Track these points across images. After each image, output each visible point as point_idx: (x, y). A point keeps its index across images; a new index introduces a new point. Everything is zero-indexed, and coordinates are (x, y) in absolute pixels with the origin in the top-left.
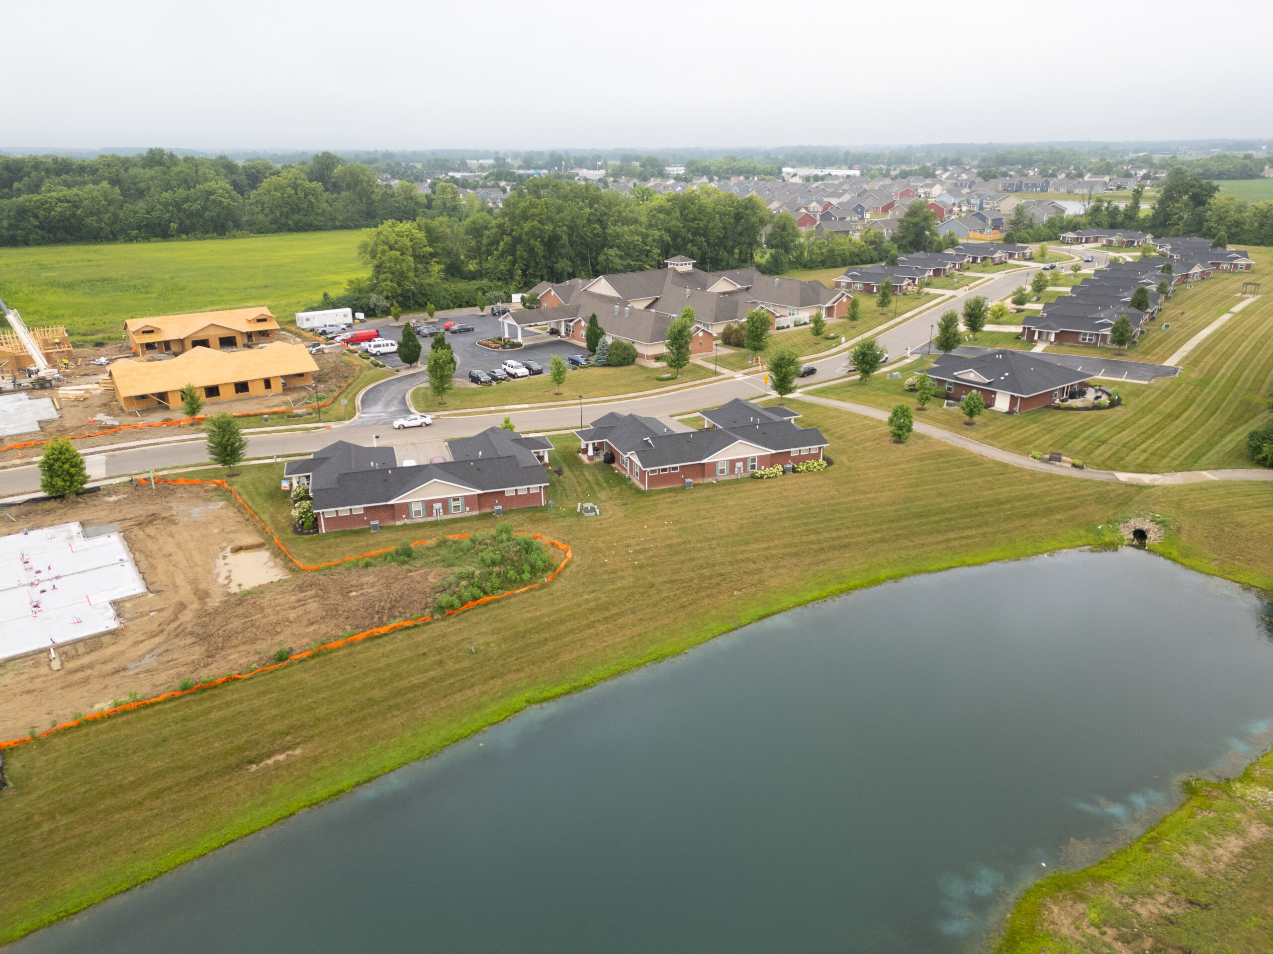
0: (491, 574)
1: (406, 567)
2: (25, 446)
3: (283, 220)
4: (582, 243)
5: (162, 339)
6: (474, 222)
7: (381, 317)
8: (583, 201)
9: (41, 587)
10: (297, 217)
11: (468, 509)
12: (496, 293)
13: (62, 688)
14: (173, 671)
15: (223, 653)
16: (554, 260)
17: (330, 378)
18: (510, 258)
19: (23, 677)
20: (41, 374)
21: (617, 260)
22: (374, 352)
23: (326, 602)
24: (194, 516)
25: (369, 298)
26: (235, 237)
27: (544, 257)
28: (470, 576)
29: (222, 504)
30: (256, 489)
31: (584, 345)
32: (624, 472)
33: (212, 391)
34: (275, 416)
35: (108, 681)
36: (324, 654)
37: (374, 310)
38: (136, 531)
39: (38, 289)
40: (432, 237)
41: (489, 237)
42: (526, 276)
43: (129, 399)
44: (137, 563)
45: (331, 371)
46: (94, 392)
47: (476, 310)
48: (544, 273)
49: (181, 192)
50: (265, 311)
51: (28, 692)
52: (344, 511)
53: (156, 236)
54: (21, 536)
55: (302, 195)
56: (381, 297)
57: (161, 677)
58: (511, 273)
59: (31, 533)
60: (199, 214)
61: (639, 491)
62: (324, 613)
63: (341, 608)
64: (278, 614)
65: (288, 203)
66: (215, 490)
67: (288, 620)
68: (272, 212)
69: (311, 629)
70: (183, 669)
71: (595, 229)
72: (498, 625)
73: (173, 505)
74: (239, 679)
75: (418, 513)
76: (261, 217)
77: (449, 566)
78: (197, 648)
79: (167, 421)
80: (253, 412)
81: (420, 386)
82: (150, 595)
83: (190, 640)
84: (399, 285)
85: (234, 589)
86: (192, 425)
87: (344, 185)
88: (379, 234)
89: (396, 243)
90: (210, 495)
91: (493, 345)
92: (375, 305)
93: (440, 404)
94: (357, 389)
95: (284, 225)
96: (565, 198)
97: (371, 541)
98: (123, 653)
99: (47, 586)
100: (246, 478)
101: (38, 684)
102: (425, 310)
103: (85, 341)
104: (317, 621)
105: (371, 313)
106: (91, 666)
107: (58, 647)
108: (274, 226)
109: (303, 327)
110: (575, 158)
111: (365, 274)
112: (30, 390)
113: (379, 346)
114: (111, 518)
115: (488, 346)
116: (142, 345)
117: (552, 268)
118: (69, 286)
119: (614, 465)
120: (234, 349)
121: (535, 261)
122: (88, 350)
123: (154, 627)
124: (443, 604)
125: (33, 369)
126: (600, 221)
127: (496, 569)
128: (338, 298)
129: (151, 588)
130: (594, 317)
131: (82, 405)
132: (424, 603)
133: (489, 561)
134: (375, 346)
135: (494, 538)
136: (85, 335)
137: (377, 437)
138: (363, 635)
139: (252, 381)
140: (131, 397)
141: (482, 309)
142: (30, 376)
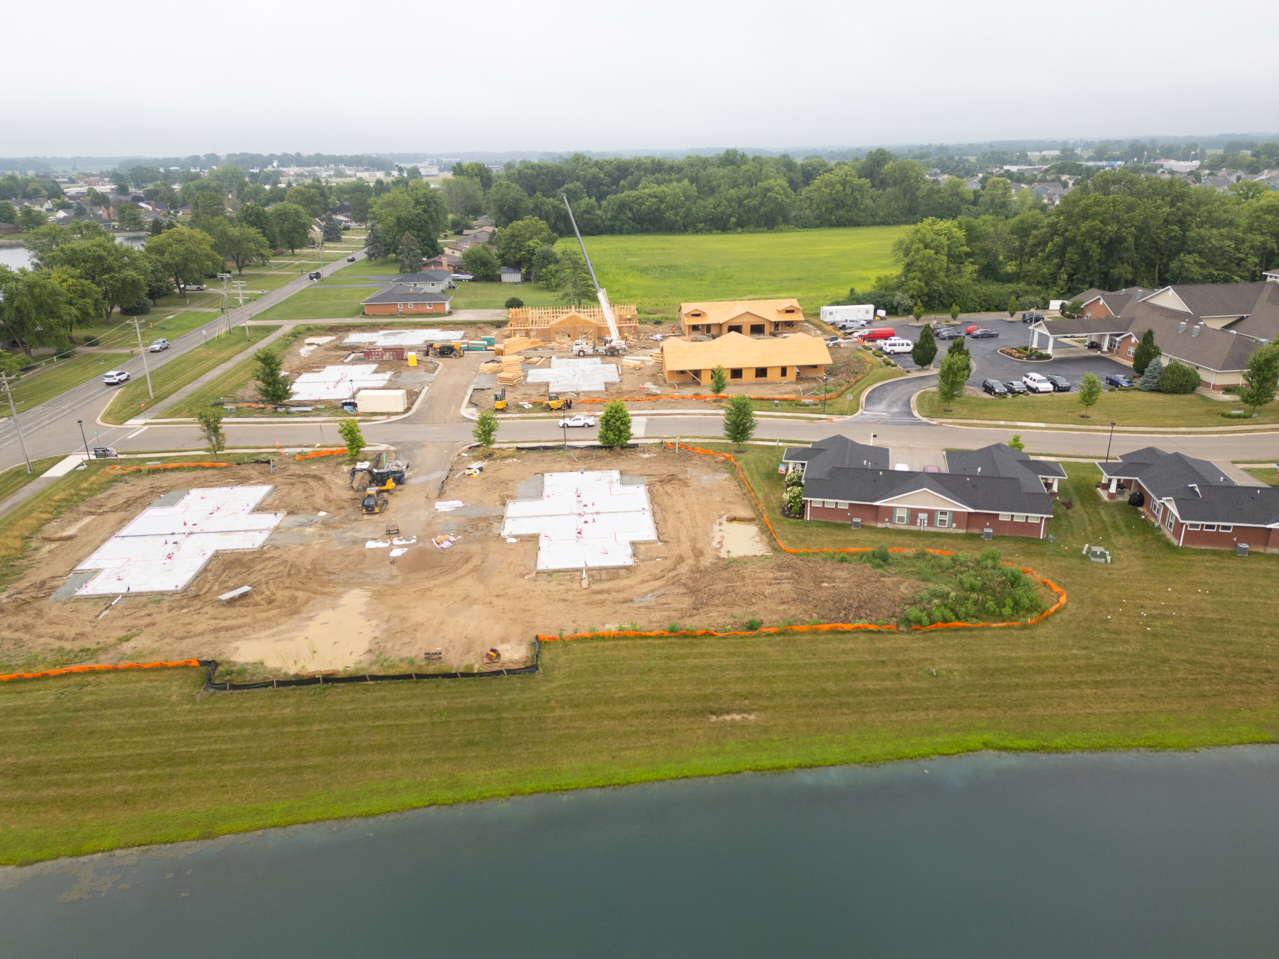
0: (967, 599)
1: (880, 571)
2: (593, 402)
3: (827, 216)
4: (1151, 247)
5: (706, 322)
6: (1022, 221)
7: (902, 316)
8: (1163, 199)
9: (585, 518)
10: (840, 212)
11: (954, 525)
12: (1032, 298)
13: (586, 604)
14: (666, 613)
15: (706, 609)
16: (1112, 265)
17: (841, 372)
18: (1056, 260)
19: (562, 587)
20: (613, 344)
21: (1196, 269)
22: (888, 351)
23: (799, 586)
24: (703, 482)
25: (893, 297)
26: (781, 231)
27: (1099, 261)
28: (944, 596)
29: (727, 475)
30: (757, 467)
31: (1130, 364)
32: (1153, 520)
33: (737, 373)
34: (785, 403)
35: (618, 607)
36: (789, 635)
37: (896, 308)
38: (658, 486)
39: (622, 271)
40: (972, 235)
41: (1036, 237)
42: (1072, 281)
43: (672, 372)
44: (654, 514)
45: (844, 366)
46: (647, 364)
47: (1005, 316)
48: (1095, 279)
49: (745, 190)
50: (794, 303)
51: (564, 600)
52: (830, 503)
53: (717, 229)
54: (579, 473)
55: (848, 191)
56: (906, 296)
57: (657, 616)
58: (1054, 277)
59: (585, 473)
60: (756, 209)
61: (1169, 546)
62: (795, 596)
63: (811, 595)
64: (755, 586)
65: (834, 199)
66: (723, 462)
67: (763, 594)
68: (819, 207)
69: (782, 608)
70: (673, 614)
71: (1172, 231)
72: (966, 654)
73: (689, 469)
74: (714, 636)
75: (901, 519)
76: (808, 212)
77: (923, 580)
78: (687, 599)
79: (697, 395)
80: (767, 397)
81: (928, 389)
82: (660, 544)
83: (682, 590)
84: (927, 284)
85: (723, 554)
86: (715, 401)
87: (891, 181)
88: (917, 231)
89: (932, 241)
90: (719, 466)
91: (1017, 355)
92: (899, 303)
93: (945, 410)
94: (864, 385)
95: (828, 220)
96: (1140, 195)
97: (851, 538)
98: (632, 587)
99: (589, 518)
100: (749, 456)
101: (570, 596)
102: (949, 312)
103: (648, 319)
104: (788, 602)
105: (892, 311)
106: (608, 591)
107: (589, 570)
108: (818, 222)
109: (826, 320)
110: (1163, 147)
111: (895, 271)
112: (603, 356)
113: (894, 345)
114: (642, 472)
115: (1011, 355)
116: (689, 326)
117: (1106, 274)
118: (644, 271)
119: (1141, 509)
120: (762, 336)
121: (1087, 265)
122: (649, 327)
123: (657, 571)
124: (911, 617)
125: (609, 339)
126: (1180, 222)
127: (974, 595)
128: (864, 295)
129: (661, 537)
130: (1150, 333)
131: (637, 373)
132: (891, 611)
133: (967, 585)
134: (891, 345)
135: (978, 562)
136: (649, 314)
137: (875, 436)
138: (827, 627)
139: (771, 367)
140: (673, 371)
141: (1012, 315)
142: (605, 344)
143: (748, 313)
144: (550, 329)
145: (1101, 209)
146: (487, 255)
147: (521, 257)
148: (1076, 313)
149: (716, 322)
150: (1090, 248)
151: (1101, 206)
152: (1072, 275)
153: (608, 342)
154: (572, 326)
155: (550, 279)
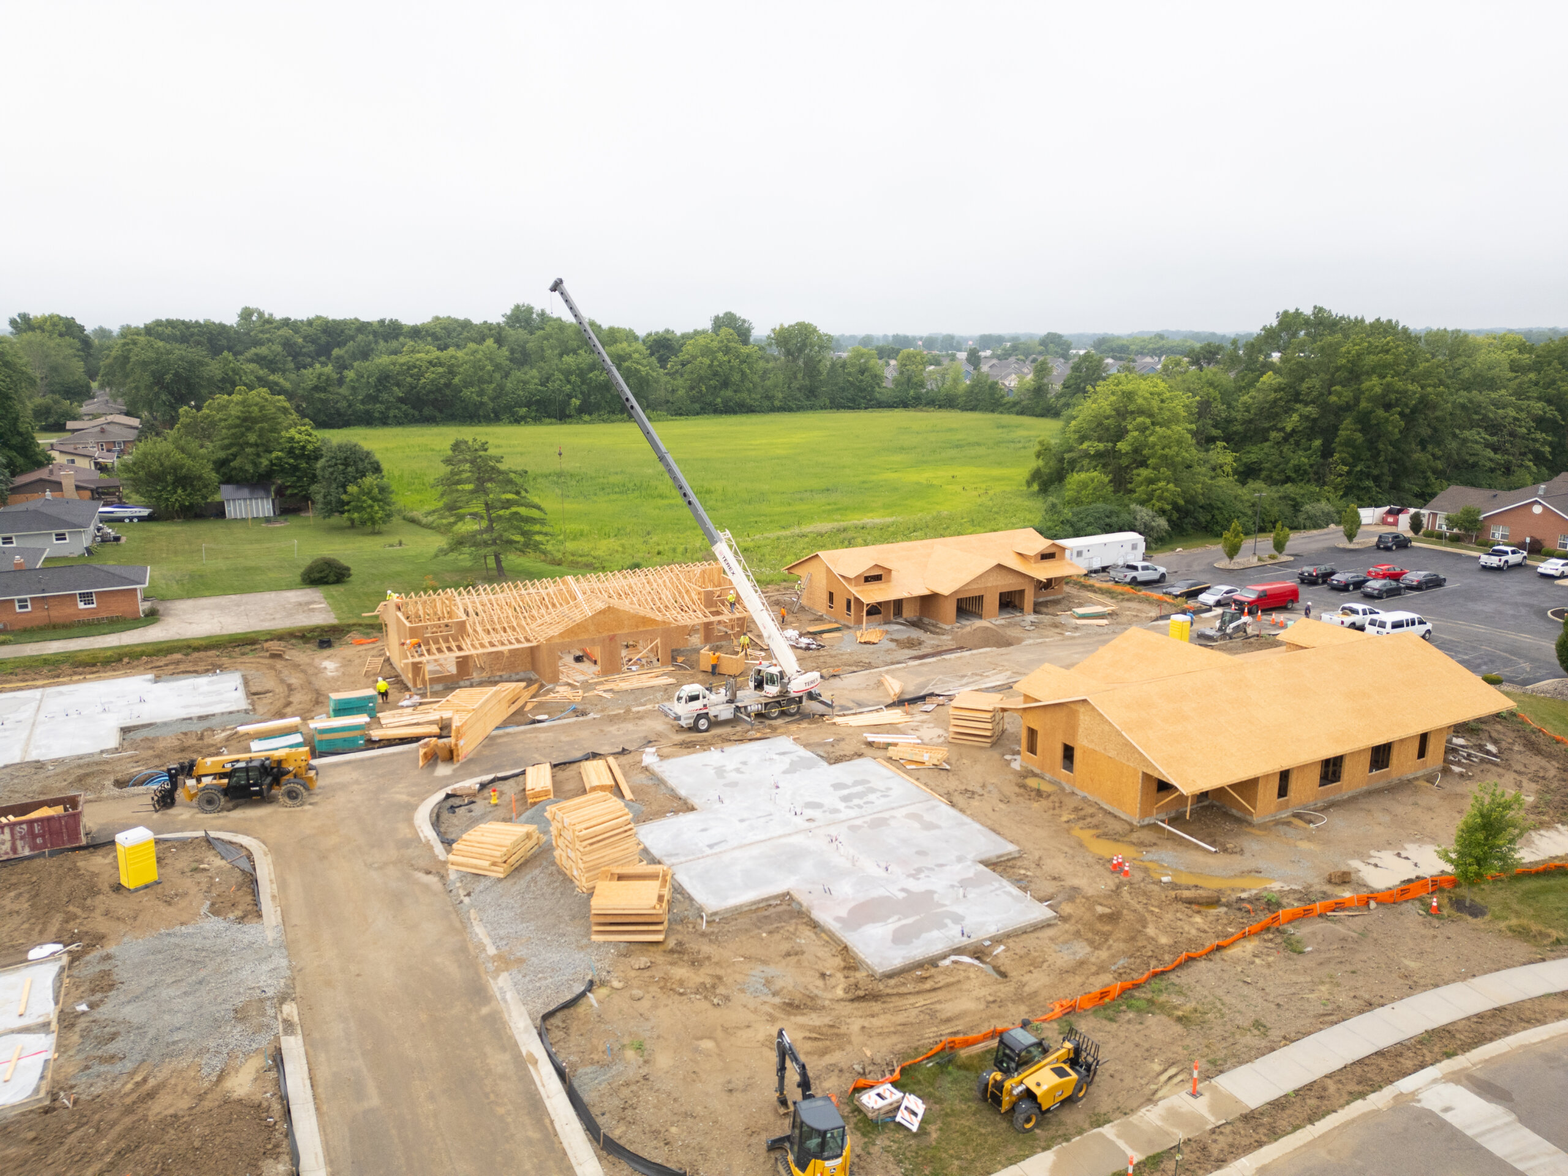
3: (709, 398)
5: (903, 594)
20: (793, 686)
65: (717, 374)
68: (695, 386)
95: (710, 404)
141: (1350, 536)
142: (759, 686)
143: (1000, 566)
144: (538, 647)
145: (1389, 358)
146: (189, 462)
147: (272, 464)
148: (1466, 529)
149: (927, 592)
150: (1387, 420)
151: (1387, 352)
152: (1352, 466)
153: (772, 680)
154: (605, 634)
155: (371, 506)
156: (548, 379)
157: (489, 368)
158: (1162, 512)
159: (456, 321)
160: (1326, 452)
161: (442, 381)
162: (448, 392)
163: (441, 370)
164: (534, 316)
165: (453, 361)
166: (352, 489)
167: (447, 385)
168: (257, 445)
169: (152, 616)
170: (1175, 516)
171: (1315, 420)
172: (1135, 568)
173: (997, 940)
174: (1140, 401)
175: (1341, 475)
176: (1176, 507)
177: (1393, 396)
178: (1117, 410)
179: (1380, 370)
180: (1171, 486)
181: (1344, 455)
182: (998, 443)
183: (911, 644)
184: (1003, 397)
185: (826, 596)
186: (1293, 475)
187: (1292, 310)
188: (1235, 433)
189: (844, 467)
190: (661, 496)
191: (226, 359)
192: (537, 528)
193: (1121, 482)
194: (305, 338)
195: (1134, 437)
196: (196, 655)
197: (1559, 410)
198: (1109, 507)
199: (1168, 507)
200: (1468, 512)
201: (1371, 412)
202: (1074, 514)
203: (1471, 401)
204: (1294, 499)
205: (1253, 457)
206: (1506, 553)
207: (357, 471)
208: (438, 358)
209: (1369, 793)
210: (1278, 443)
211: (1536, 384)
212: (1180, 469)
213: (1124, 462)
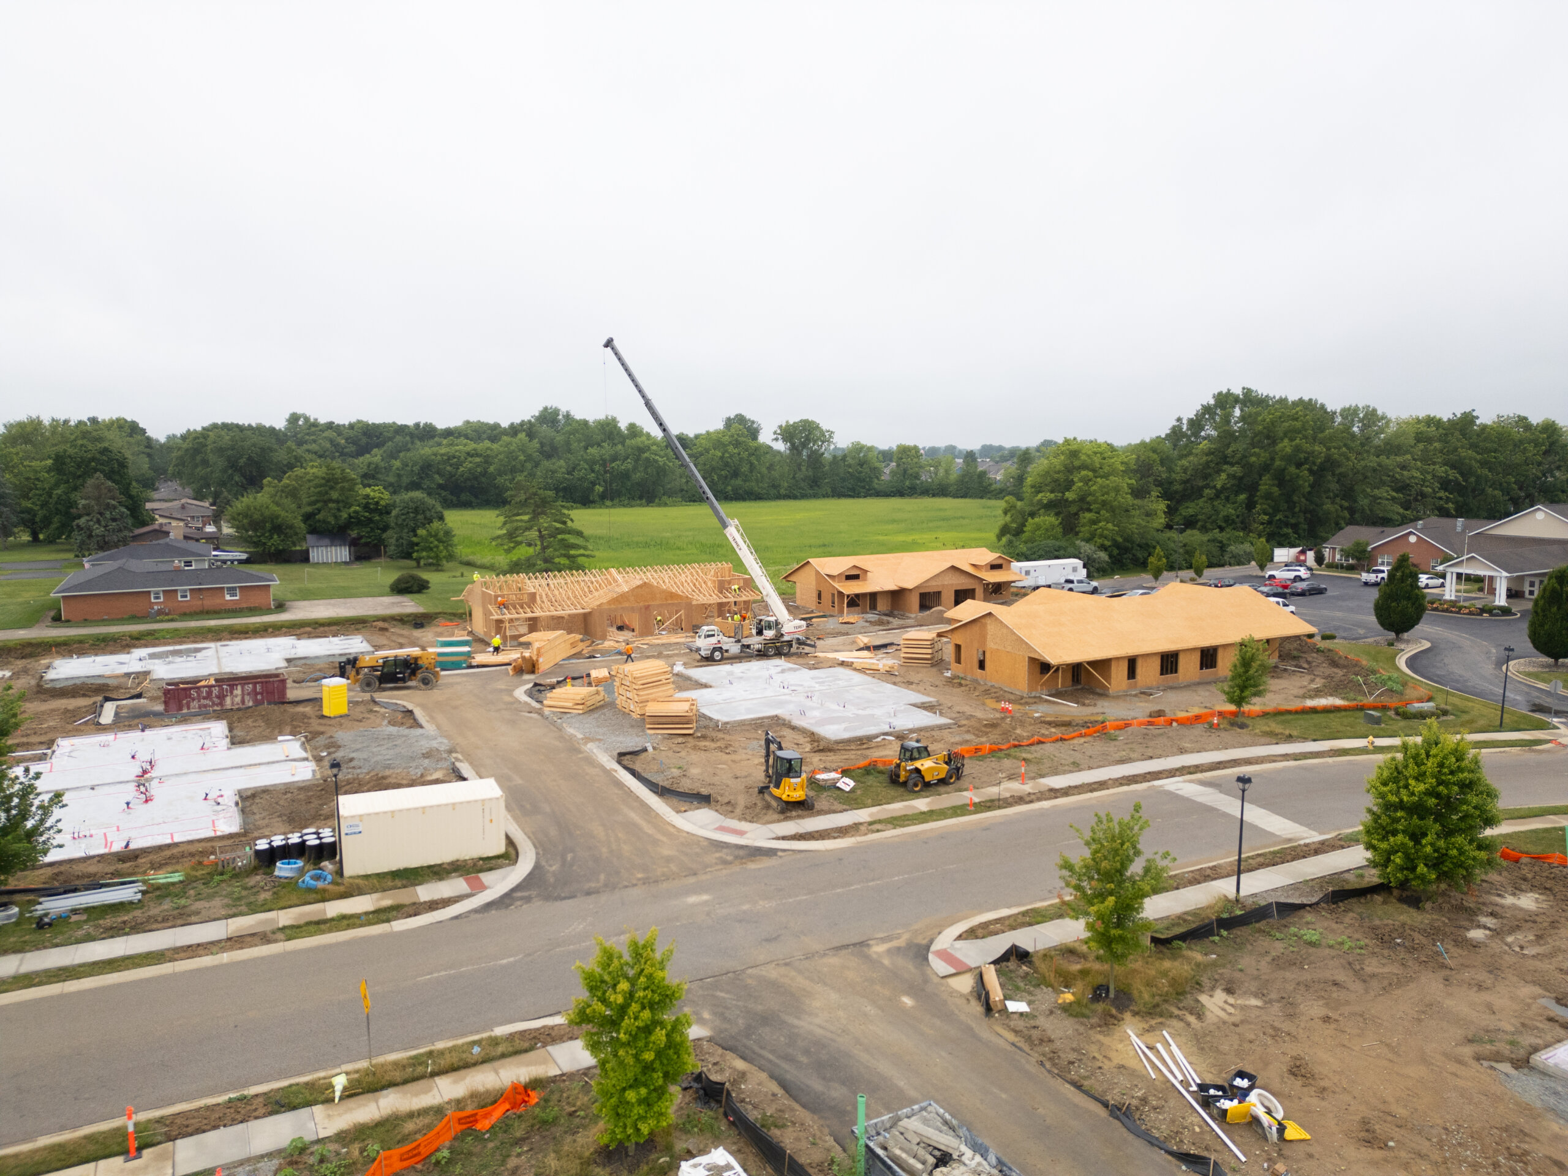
3: (721, 486)
5: (877, 588)
18: (1241, 497)
20: (780, 629)
26: (666, 505)
27: (1306, 494)
33: (1169, 662)
41: (1189, 468)
42: (1271, 524)
48: (1300, 520)
49: (607, 450)
55: (744, 455)
60: (625, 475)
65: (727, 465)
84: (1119, 529)
91: (1463, 611)
116: (848, 597)
121: (1288, 501)
125: (767, 620)
139: (1225, 646)
142: (760, 632)
143: (953, 568)
144: (590, 613)
145: (1298, 424)
146: (283, 514)
147: (351, 517)
148: (1359, 559)
149: (896, 588)
150: (1298, 476)
151: (1296, 419)
152: (1272, 516)
153: (769, 627)
154: (641, 604)
155: (437, 547)
156: (574, 469)
157: (522, 458)
158: (1103, 548)
159: (487, 424)
160: (1250, 505)
161: (479, 470)
162: (483, 479)
163: (478, 460)
164: (560, 417)
165: (489, 452)
166: (421, 532)
167: (485, 473)
168: (337, 501)
169: (281, 607)
170: (1116, 552)
171: (1241, 478)
172: (1071, 582)
173: (912, 731)
174: (1083, 457)
175: (1263, 524)
176: (1116, 545)
177: (1302, 456)
178: (1066, 466)
179: (1290, 434)
180: (1110, 526)
181: (1265, 506)
182: (981, 517)
183: (880, 623)
184: (990, 485)
185: (815, 595)
186: (1224, 525)
187: (1225, 391)
188: (1176, 492)
189: (840, 532)
190: (679, 548)
191: (289, 448)
192: (582, 551)
193: (1070, 527)
194: (347, 439)
195: (1080, 488)
196: (322, 629)
197: (1462, 474)
198: (1058, 543)
199: (1107, 543)
200: (1358, 544)
201: (1284, 470)
202: (1028, 549)
203: (1380, 465)
204: (1221, 542)
205: (1191, 511)
206: (1383, 571)
207: (425, 518)
208: (475, 450)
209: (1199, 684)
210: (1211, 499)
211: (1441, 451)
212: (1117, 512)
213: (1073, 509)
